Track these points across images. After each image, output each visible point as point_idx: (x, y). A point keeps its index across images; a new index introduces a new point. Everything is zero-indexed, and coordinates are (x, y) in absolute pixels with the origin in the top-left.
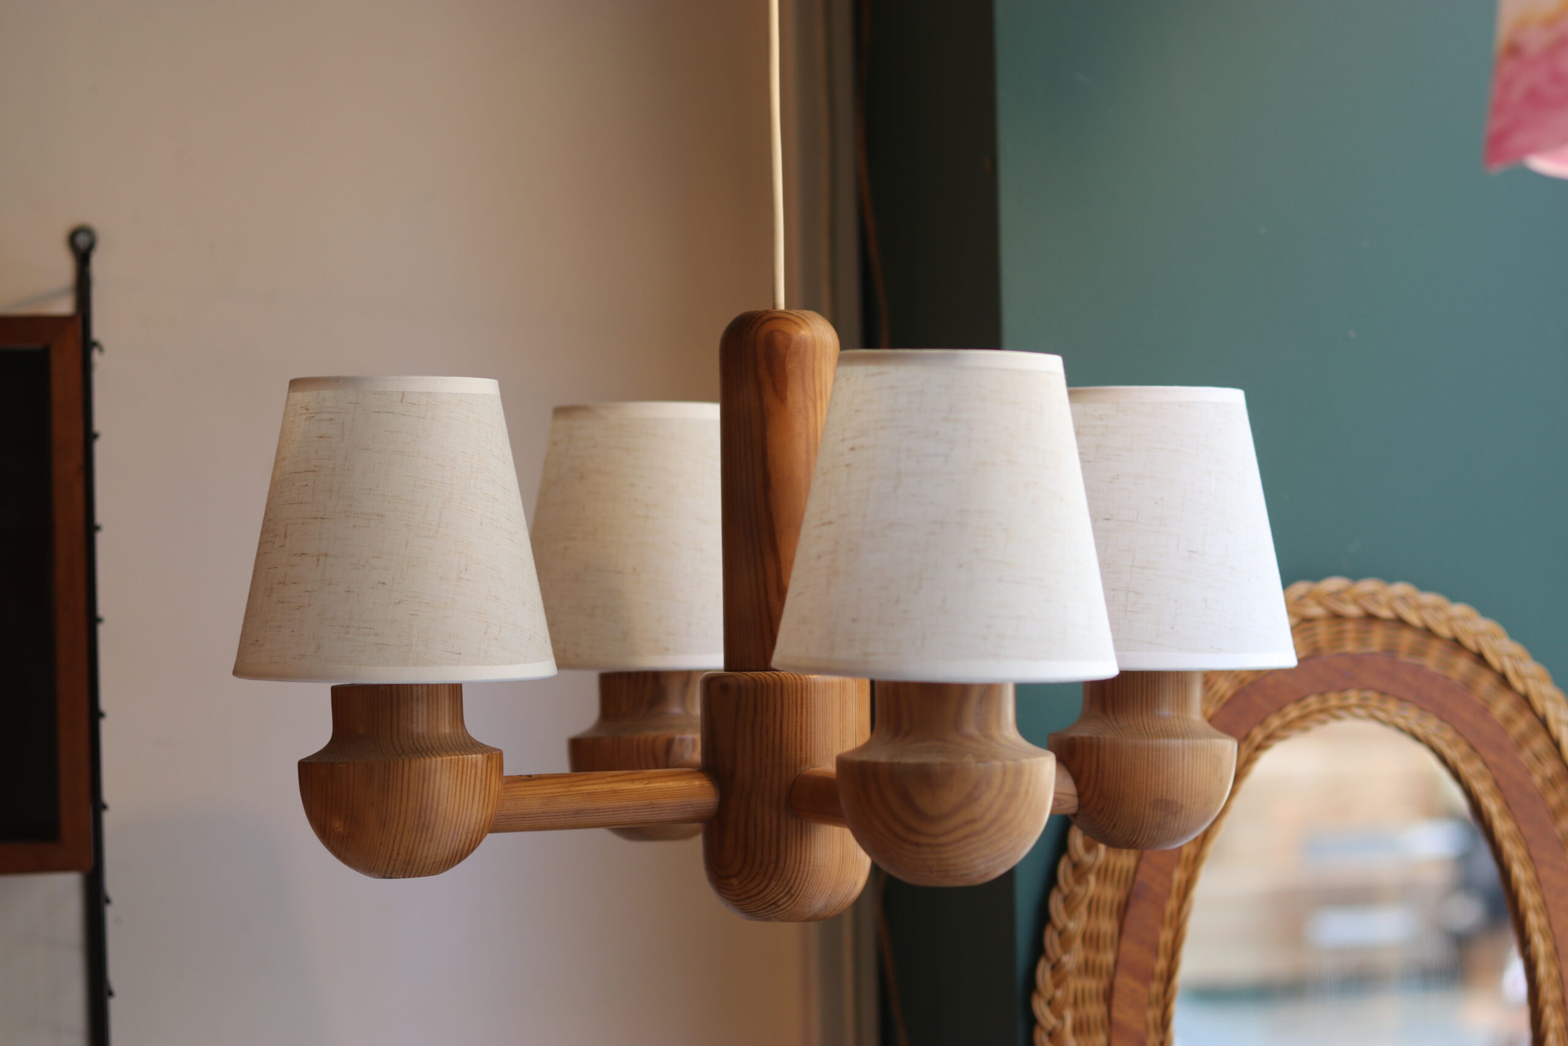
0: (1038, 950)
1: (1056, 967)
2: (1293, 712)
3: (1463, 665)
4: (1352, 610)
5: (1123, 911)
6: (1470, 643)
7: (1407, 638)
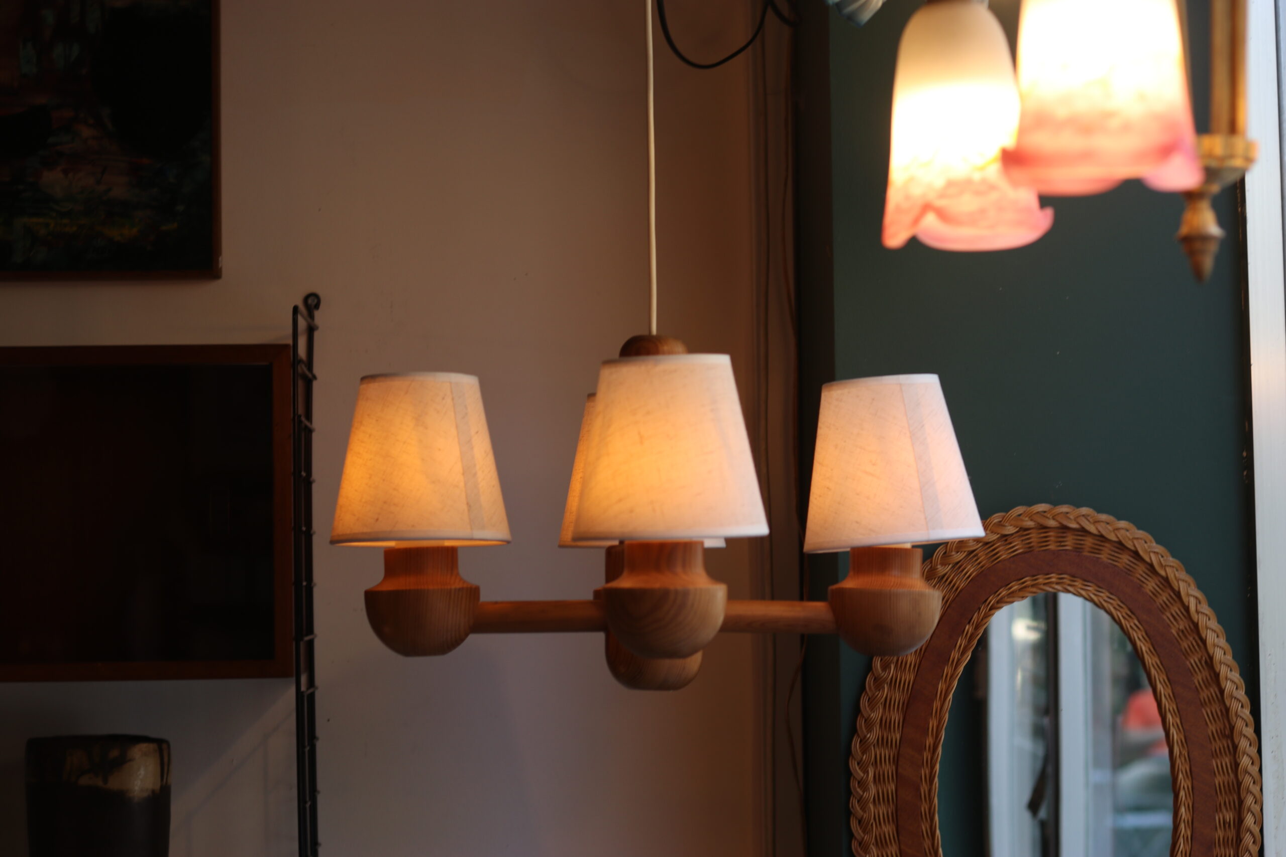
0: (854, 731)
1: (863, 741)
2: (1015, 587)
3: (1125, 559)
4: (1052, 523)
5: (906, 708)
6: (1129, 545)
7: (1089, 542)
